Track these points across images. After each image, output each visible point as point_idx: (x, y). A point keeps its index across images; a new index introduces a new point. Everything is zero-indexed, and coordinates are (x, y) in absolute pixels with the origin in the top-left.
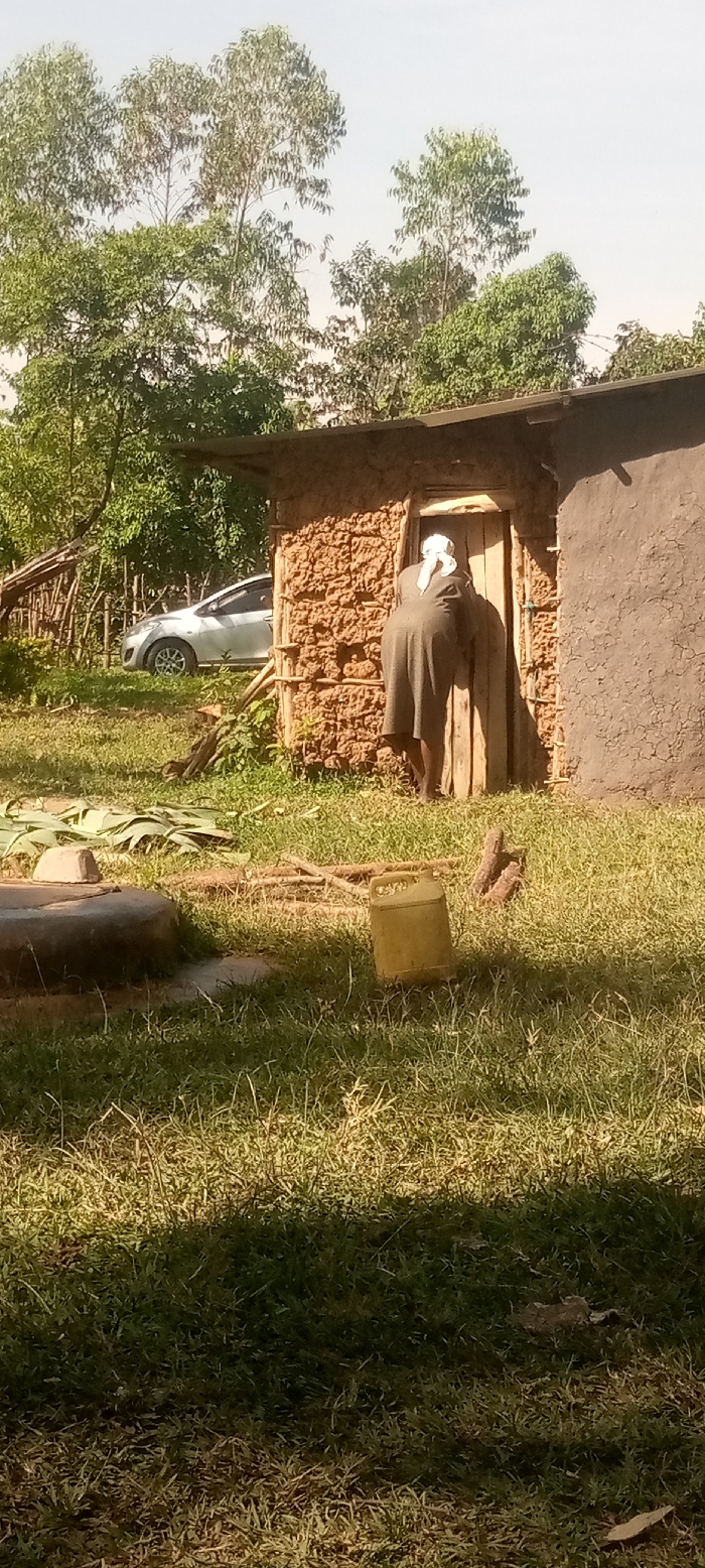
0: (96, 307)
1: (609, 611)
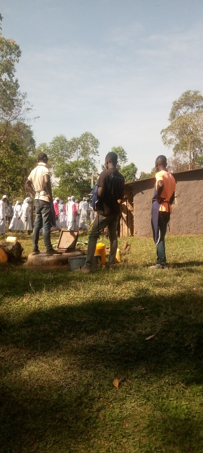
0: (70, 172)
1: (141, 211)
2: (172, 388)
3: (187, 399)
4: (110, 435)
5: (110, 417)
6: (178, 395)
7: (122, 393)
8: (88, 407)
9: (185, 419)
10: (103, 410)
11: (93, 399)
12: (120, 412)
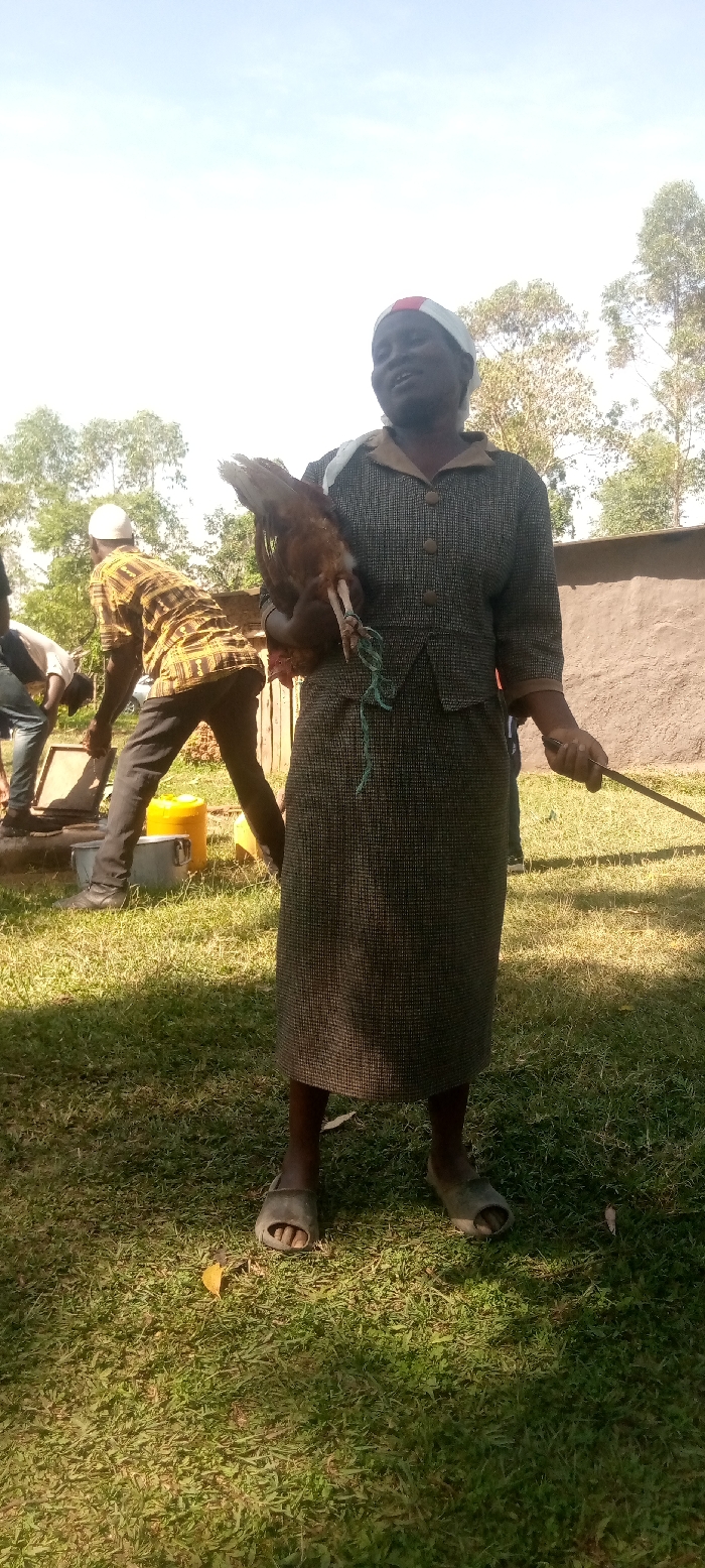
2: (402, 1290)
3: (448, 1325)
4: (182, 1455)
5: (186, 1396)
6: (421, 1314)
7: (230, 1313)
8: (112, 1364)
9: (437, 1393)
10: (163, 1372)
11: (130, 1337)
12: (220, 1375)
